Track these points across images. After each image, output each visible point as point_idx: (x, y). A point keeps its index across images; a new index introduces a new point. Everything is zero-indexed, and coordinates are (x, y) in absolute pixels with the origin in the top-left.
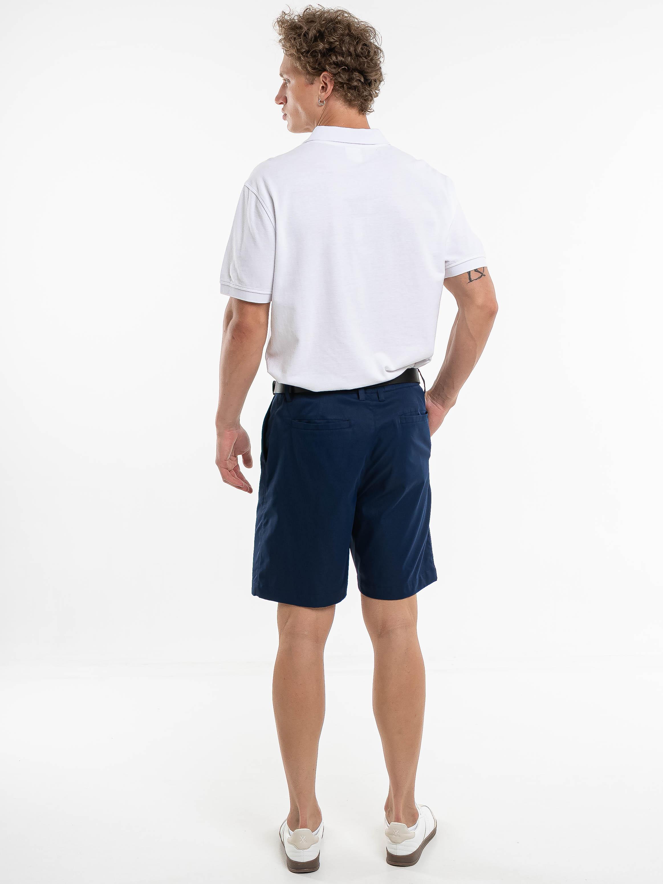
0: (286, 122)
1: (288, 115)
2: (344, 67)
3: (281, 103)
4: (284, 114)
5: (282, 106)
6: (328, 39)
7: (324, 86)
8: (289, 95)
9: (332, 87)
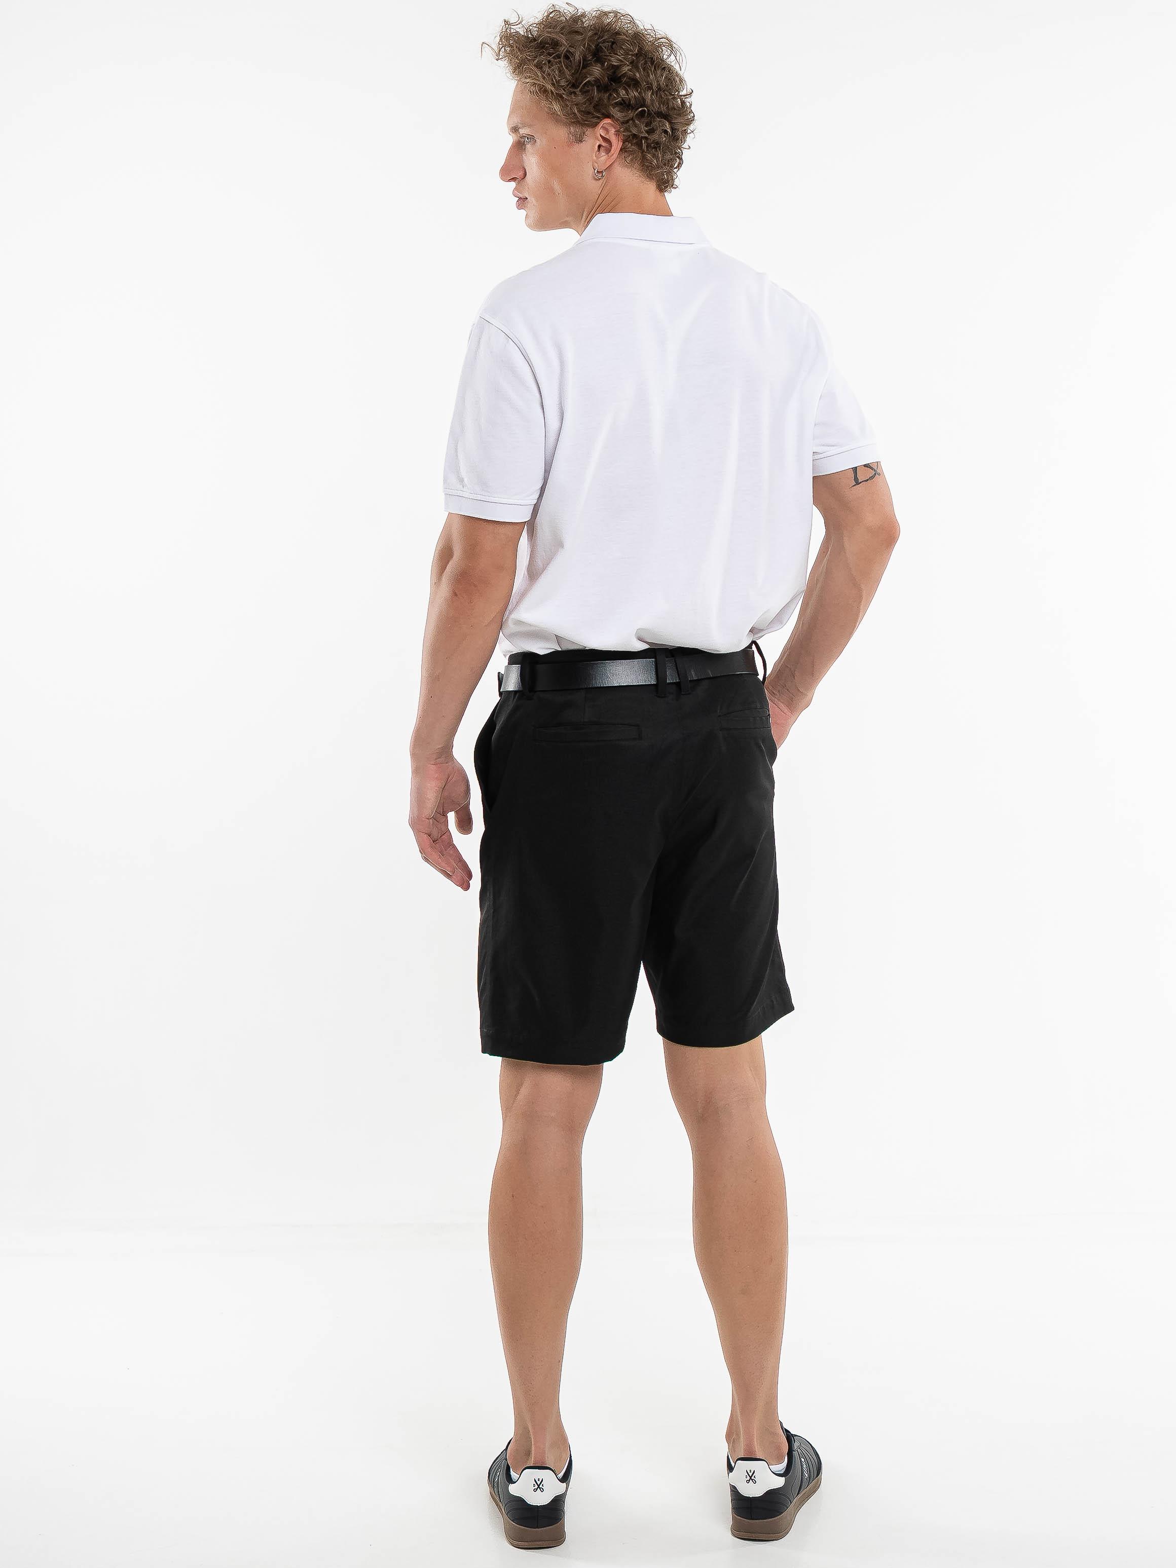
0: (523, 213)
1: (532, 200)
2: (640, 109)
3: (514, 179)
4: (518, 198)
5: (513, 184)
6: (609, 60)
7: (604, 144)
8: (532, 161)
9: (621, 144)
